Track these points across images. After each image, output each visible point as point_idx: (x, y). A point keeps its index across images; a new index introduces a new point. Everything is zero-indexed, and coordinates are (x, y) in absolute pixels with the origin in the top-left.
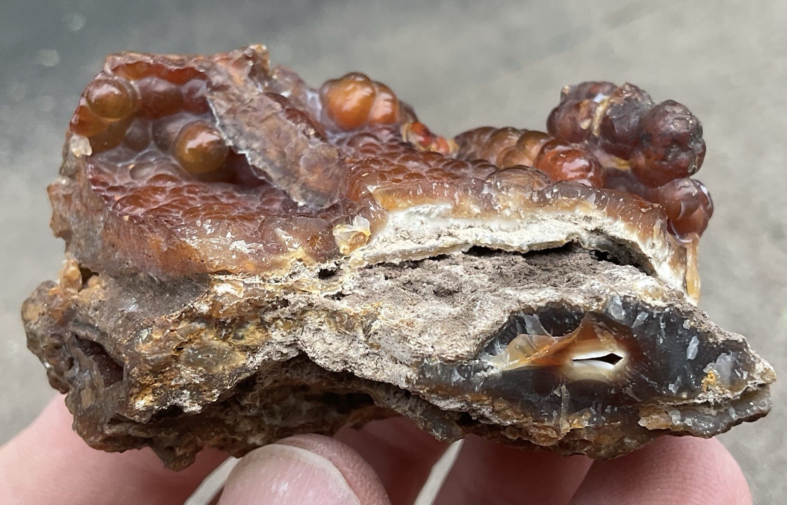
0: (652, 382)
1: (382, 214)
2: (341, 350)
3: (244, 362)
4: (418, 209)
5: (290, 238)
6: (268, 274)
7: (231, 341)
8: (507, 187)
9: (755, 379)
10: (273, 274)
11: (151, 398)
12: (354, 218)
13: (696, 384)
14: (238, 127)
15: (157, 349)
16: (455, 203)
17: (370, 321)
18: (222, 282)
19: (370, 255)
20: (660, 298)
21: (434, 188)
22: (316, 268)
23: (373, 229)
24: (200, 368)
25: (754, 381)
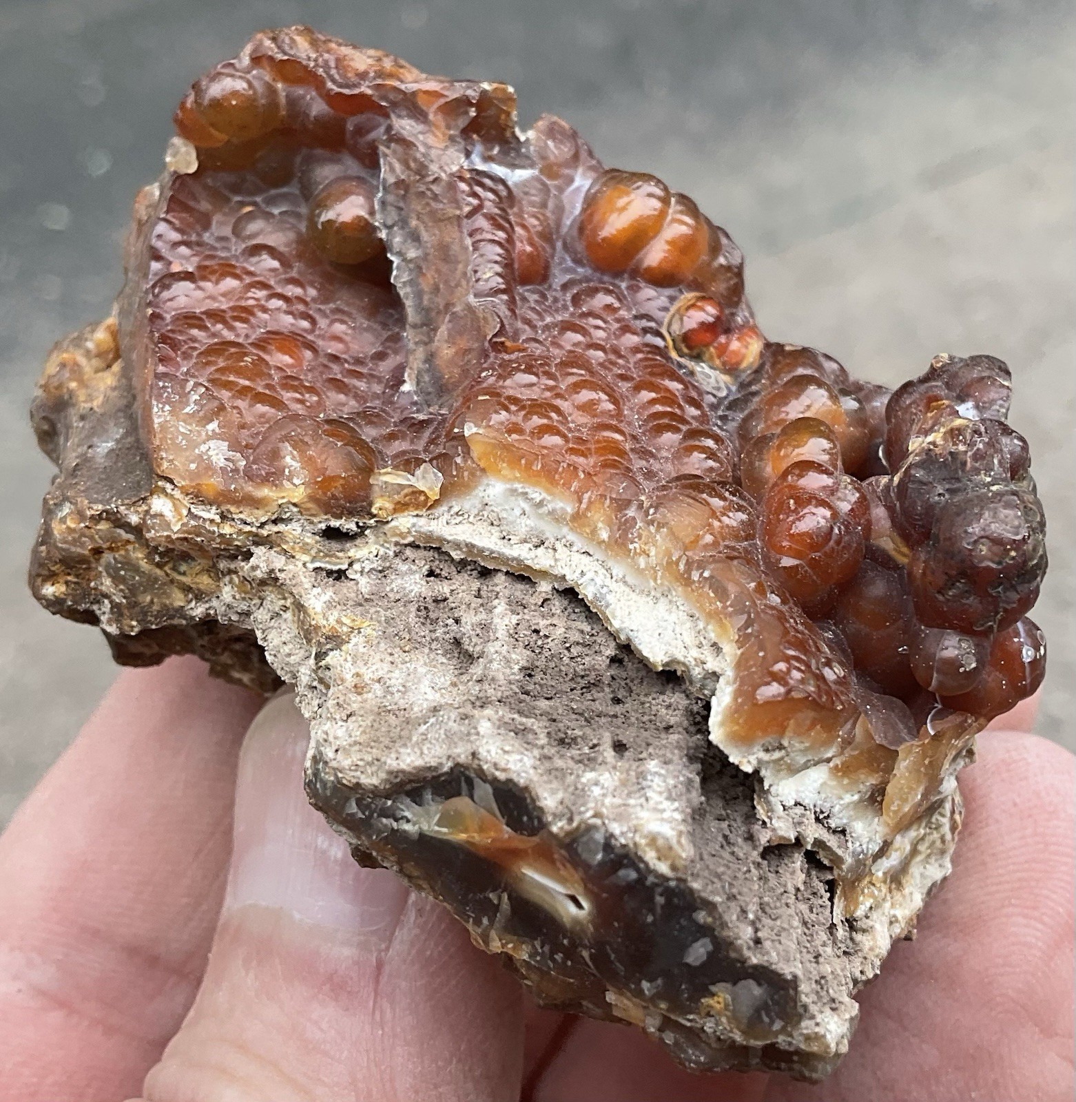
0: (618, 964)
1: (472, 474)
2: (292, 659)
3: (182, 604)
4: (527, 490)
5: (296, 465)
6: (233, 509)
7: (169, 571)
8: (659, 523)
9: (793, 1038)
10: (241, 512)
11: (63, 588)
12: (419, 466)
13: (688, 999)
14: (403, 212)
15: (70, 538)
16: (579, 507)
17: (329, 646)
18: (167, 495)
19: (422, 530)
20: (669, 863)
21: (560, 469)
22: (320, 522)
23: (445, 492)
24: (122, 587)
25: (789, 1039)
